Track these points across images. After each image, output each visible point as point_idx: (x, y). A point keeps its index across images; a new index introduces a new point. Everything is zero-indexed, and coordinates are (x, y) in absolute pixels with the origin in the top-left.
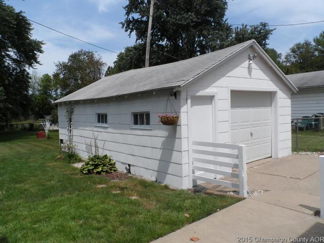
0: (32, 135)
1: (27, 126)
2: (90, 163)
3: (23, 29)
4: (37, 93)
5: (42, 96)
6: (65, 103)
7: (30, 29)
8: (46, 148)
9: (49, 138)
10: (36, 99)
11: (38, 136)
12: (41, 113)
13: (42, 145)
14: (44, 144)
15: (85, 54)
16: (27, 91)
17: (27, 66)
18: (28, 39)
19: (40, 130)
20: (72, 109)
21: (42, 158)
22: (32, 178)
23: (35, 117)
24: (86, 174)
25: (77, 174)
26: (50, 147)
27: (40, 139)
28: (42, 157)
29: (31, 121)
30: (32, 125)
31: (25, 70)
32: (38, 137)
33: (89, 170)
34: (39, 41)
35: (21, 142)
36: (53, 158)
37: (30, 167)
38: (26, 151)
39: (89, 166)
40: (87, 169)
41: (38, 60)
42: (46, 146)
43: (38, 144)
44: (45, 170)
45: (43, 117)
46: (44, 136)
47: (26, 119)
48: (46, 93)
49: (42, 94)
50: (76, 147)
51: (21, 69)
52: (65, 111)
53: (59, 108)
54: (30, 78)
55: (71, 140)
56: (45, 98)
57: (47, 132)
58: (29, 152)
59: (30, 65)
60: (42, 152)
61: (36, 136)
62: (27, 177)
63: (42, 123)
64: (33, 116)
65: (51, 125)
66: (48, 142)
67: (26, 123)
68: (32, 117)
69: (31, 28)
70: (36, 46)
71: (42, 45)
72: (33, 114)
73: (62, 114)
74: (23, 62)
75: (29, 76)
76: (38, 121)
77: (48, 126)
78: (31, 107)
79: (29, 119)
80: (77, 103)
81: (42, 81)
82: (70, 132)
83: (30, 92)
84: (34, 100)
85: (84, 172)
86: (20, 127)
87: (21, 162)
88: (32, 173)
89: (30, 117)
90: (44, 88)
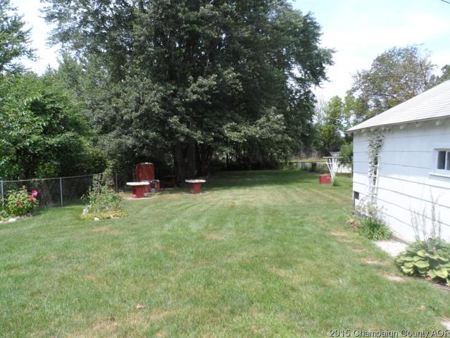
0: (314, 178)
1: (309, 165)
2: (420, 253)
3: (311, 36)
4: (323, 122)
5: (328, 126)
6: (368, 130)
7: (319, 35)
8: (331, 201)
9: (335, 185)
10: (321, 130)
11: (321, 180)
12: (327, 148)
13: (326, 195)
14: (329, 193)
15: (399, 54)
16: (311, 120)
17: (313, 85)
18: (316, 48)
19: (324, 172)
20: (381, 141)
21: (324, 218)
22: (307, 261)
23: (319, 154)
24: (409, 274)
25: (387, 270)
26: (337, 199)
27: (324, 185)
28: (324, 216)
29: (313, 159)
30: (314, 165)
31: (309, 92)
32: (320, 182)
33: (415, 268)
34: (329, 50)
35: (299, 187)
36: (341, 222)
37: (306, 233)
38: (303, 202)
39: (415, 259)
40: (411, 265)
41: (326, 76)
42: (331, 197)
43: (320, 192)
44: (329, 246)
45: (328, 154)
46: (328, 181)
47: (308, 156)
48: (334, 122)
49: (330, 123)
50: (384, 211)
51: (305, 90)
52: (367, 144)
53: (355, 140)
54: (316, 102)
55: (374, 197)
56: (333, 128)
57: (333, 176)
58: (308, 204)
59: (317, 83)
60: (325, 207)
61: (318, 180)
62: (298, 256)
63: (327, 163)
64: (317, 152)
65: (339, 166)
66: (333, 191)
67: (308, 162)
68: (315, 153)
69: (320, 32)
70: (325, 57)
71: (333, 54)
72: (317, 150)
73: (361, 149)
74: (308, 81)
75: (315, 99)
76: (321, 160)
77: (335, 168)
78: (315, 140)
79: (311, 156)
80: (392, 128)
81: (330, 105)
82: (375, 181)
83: (315, 122)
84: (319, 130)
85: (406, 271)
86: (300, 166)
87: (295, 219)
88: (307, 247)
89: (313, 154)
90: (332, 116)
